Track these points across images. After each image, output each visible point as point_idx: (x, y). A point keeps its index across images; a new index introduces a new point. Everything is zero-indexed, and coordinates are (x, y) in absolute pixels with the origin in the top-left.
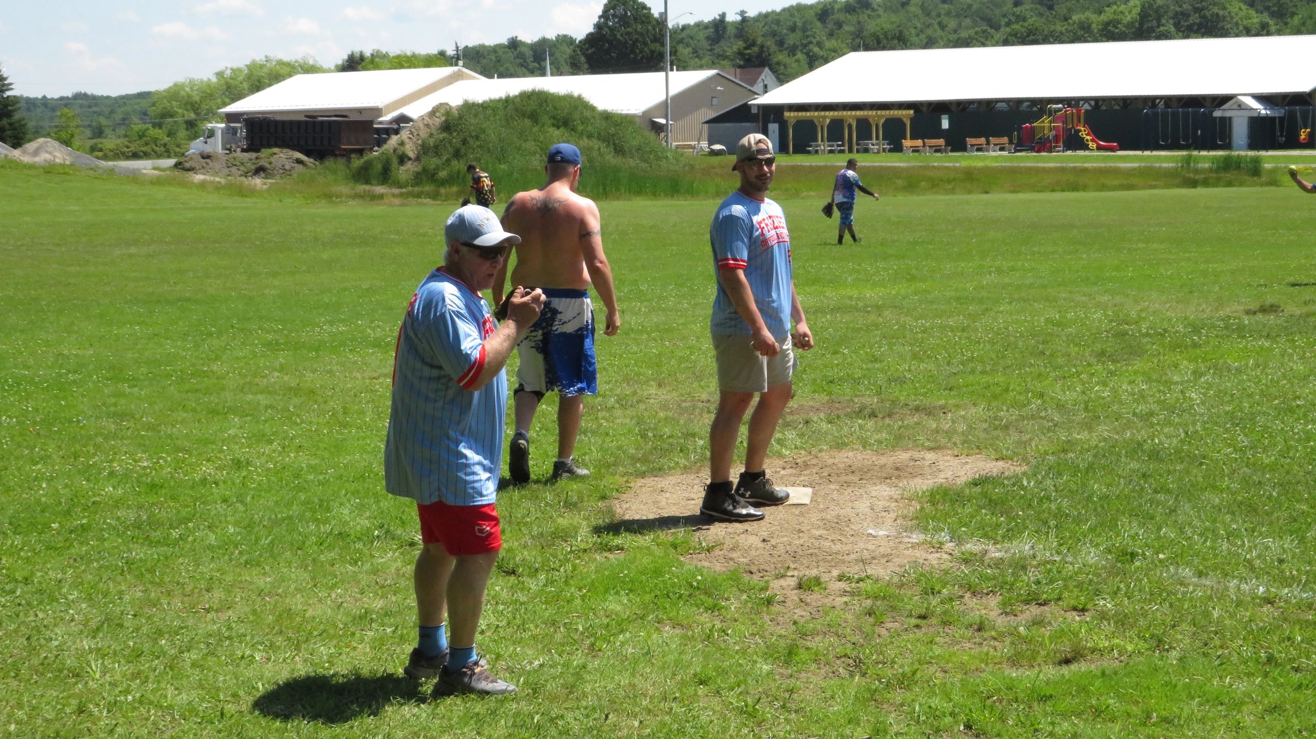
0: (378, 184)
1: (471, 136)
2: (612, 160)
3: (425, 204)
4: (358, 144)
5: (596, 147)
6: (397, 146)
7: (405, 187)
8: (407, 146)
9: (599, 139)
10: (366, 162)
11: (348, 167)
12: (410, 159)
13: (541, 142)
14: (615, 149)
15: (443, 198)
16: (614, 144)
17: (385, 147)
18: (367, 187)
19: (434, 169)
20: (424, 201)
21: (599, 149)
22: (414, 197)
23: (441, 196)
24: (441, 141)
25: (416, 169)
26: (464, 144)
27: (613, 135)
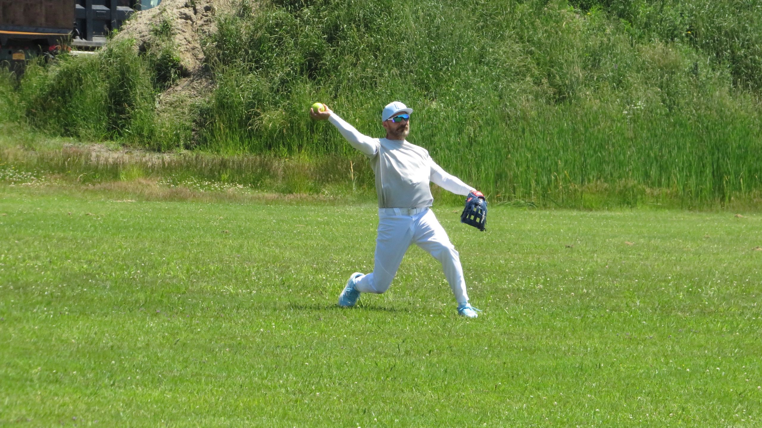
0: (96, 138)
1: (351, 19)
2: (728, 101)
3: (232, 198)
4: (31, 24)
5: (687, 64)
6: (149, 37)
7: (169, 148)
8: (178, 39)
9: (692, 42)
10: (67, 74)
11: (17, 88)
12: (184, 73)
13: (539, 45)
14: (736, 73)
15: (279, 183)
16: (734, 59)
17: (120, 36)
18: (69, 143)
19: (251, 105)
20: (230, 189)
21: (695, 70)
22: (201, 175)
23: (274, 177)
24: (271, 30)
25: (199, 101)
26: (330, 40)
27: (731, 34)
